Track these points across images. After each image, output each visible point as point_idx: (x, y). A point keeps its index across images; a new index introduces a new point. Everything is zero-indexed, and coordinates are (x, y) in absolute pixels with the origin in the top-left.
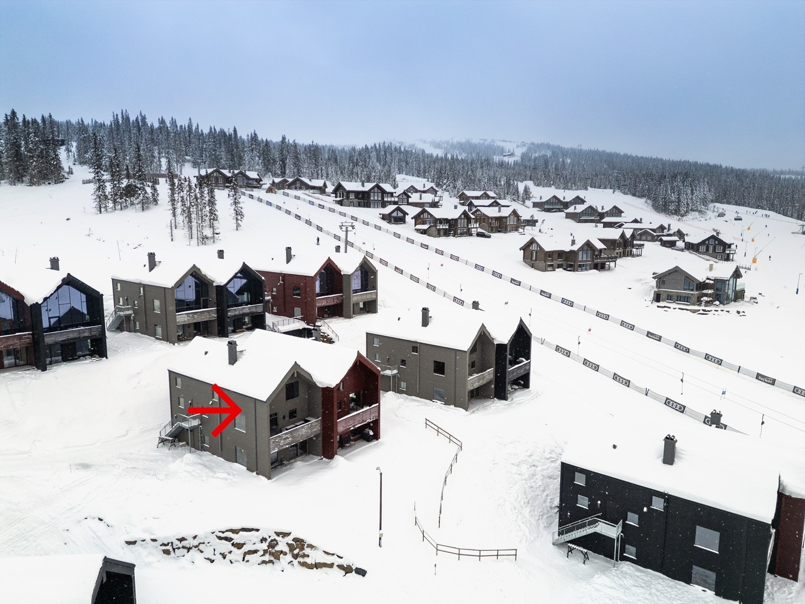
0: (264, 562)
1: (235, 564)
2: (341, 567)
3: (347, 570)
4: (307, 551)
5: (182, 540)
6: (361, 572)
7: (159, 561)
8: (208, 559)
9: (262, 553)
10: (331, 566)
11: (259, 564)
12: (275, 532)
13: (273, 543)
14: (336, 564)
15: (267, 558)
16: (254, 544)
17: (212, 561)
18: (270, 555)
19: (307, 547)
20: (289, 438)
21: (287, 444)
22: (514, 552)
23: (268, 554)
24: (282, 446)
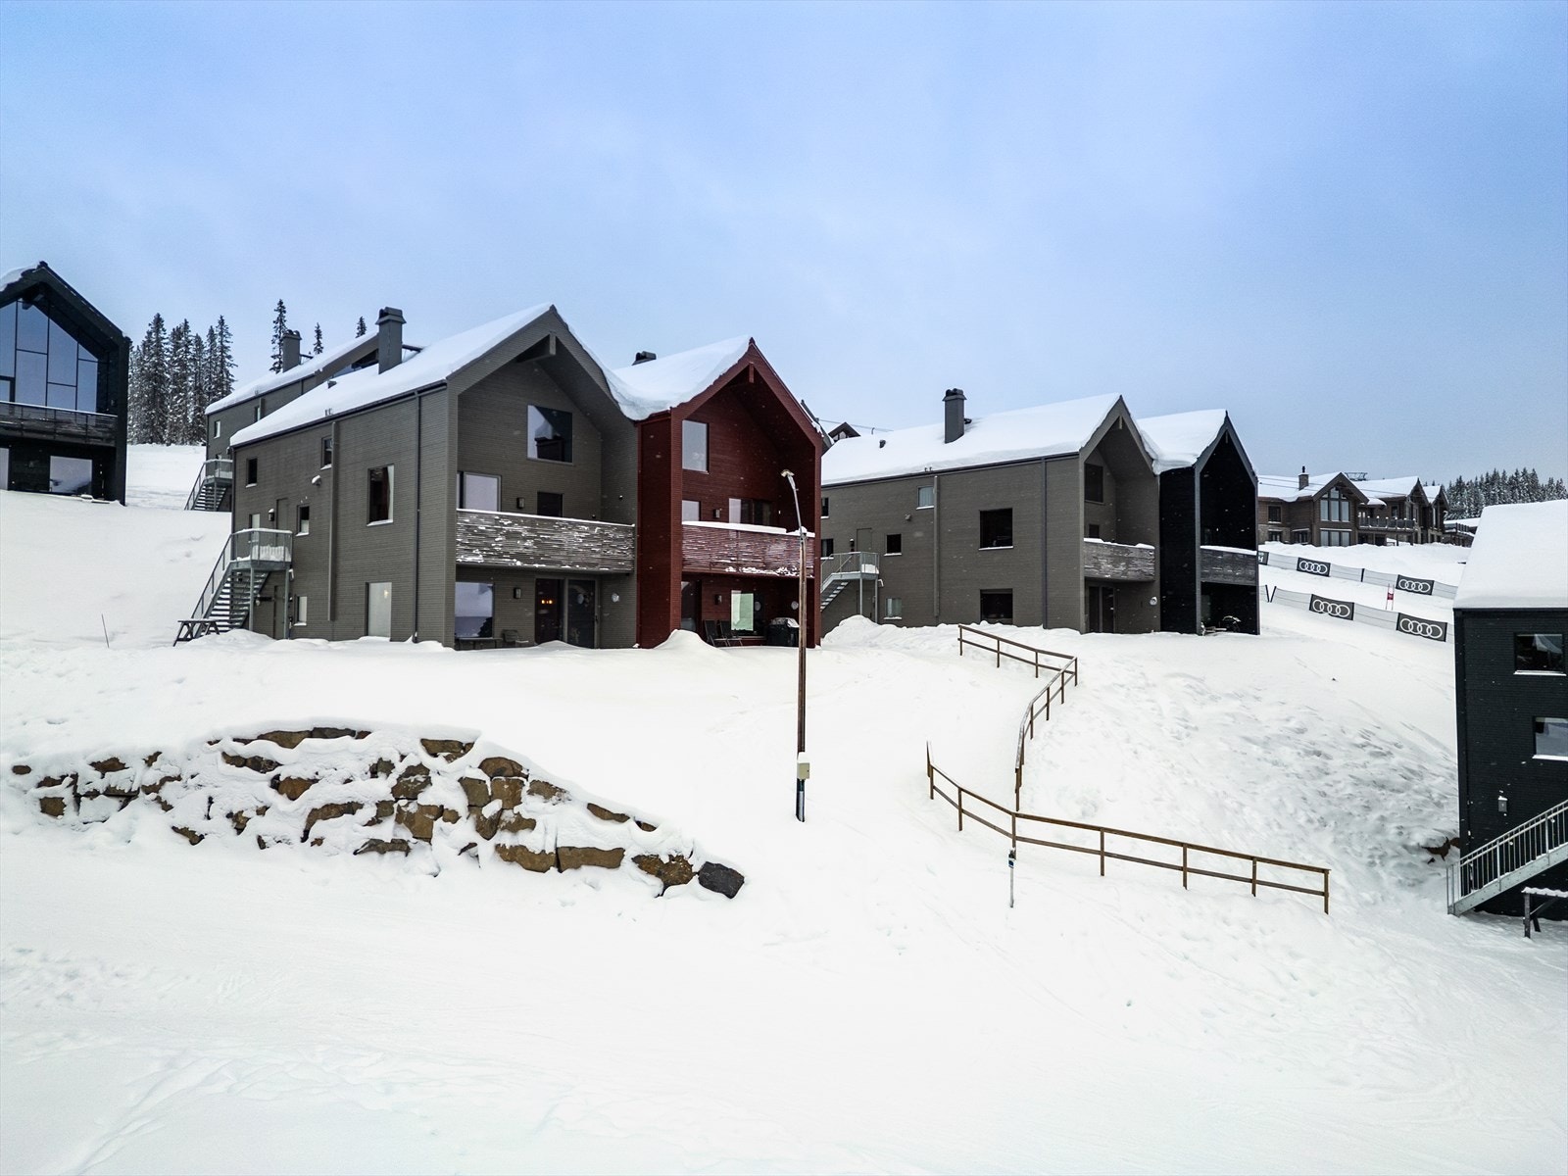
0: (375, 846)
1: (273, 850)
2: (647, 863)
3: (670, 871)
4: (531, 805)
5: (111, 765)
6: (723, 880)
7: (16, 834)
8: (184, 832)
9: (369, 812)
10: (611, 859)
11: (355, 853)
12: (424, 742)
13: (412, 779)
14: (630, 854)
15: (387, 831)
16: (348, 781)
17: (195, 838)
18: (398, 821)
19: (530, 793)
20: (525, 539)
21: (519, 556)
22: (1316, 882)
23: (393, 817)
24: (500, 556)
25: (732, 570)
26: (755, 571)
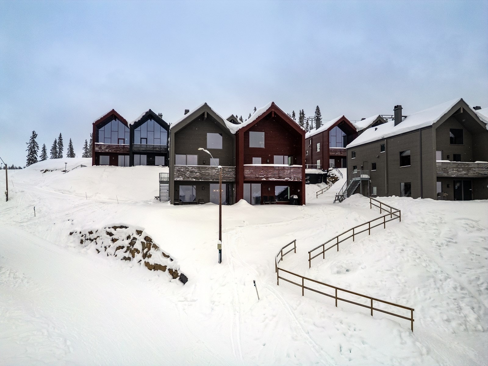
0: (125, 258)
1: (110, 256)
2: (170, 271)
3: (174, 274)
4: (152, 251)
5: (91, 233)
6: (184, 279)
7: (75, 247)
8: (97, 250)
9: (125, 249)
10: (163, 268)
11: (121, 260)
12: (137, 231)
13: (134, 240)
14: (168, 268)
15: (128, 255)
16: (123, 240)
17: (98, 251)
18: (130, 252)
19: (153, 247)
20: (196, 173)
21: (194, 178)
23: (129, 251)
24: (188, 178)
25: (264, 179)
26: (274, 179)
